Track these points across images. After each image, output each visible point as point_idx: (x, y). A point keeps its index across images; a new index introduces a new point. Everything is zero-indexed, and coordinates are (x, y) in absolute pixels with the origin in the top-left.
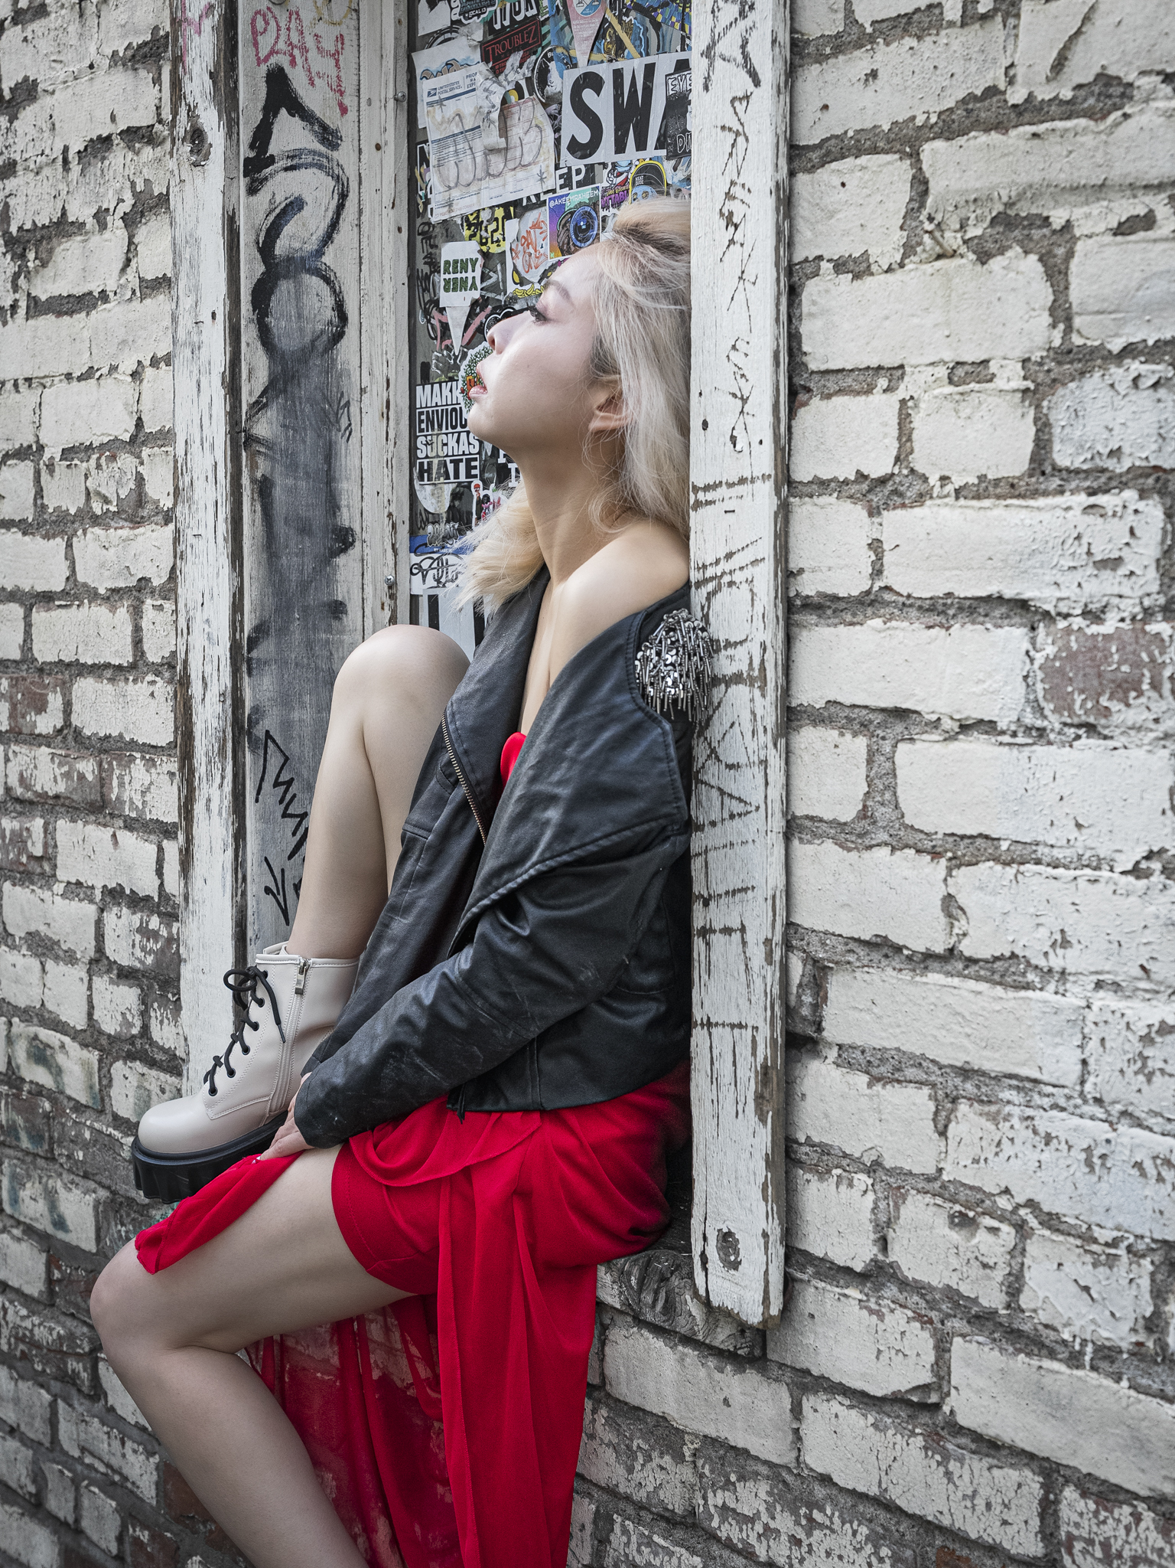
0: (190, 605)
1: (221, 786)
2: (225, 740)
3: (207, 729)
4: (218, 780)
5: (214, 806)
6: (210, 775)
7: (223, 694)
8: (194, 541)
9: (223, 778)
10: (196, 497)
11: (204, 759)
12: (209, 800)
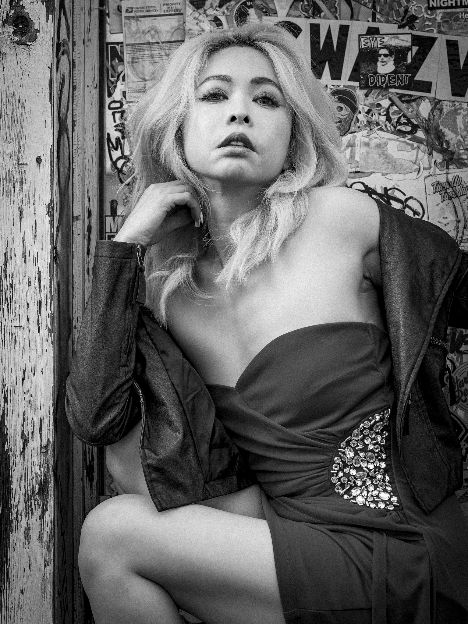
0: (8, 380)
1: (42, 517)
2: (46, 482)
3: (26, 475)
4: (39, 512)
5: (34, 533)
6: (29, 510)
7: (46, 447)
8: (13, 330)
9: (44, 511)
10: (17, 296)
11: (22, 498)
12: (28, 529)
